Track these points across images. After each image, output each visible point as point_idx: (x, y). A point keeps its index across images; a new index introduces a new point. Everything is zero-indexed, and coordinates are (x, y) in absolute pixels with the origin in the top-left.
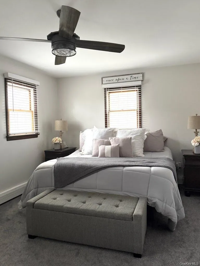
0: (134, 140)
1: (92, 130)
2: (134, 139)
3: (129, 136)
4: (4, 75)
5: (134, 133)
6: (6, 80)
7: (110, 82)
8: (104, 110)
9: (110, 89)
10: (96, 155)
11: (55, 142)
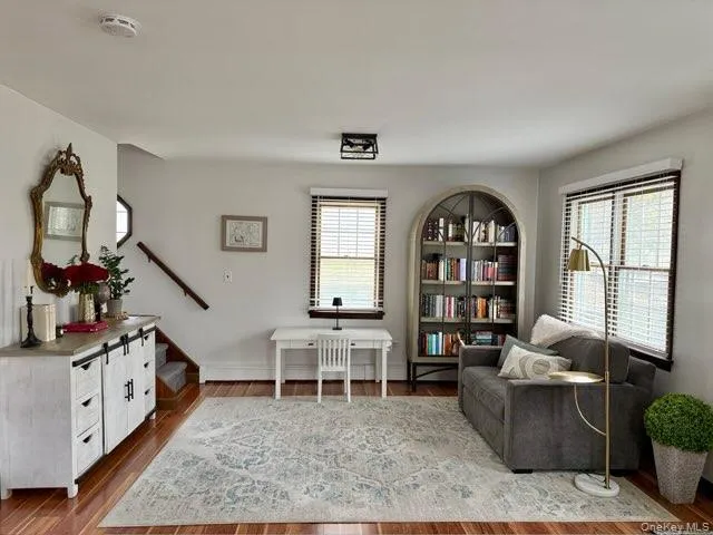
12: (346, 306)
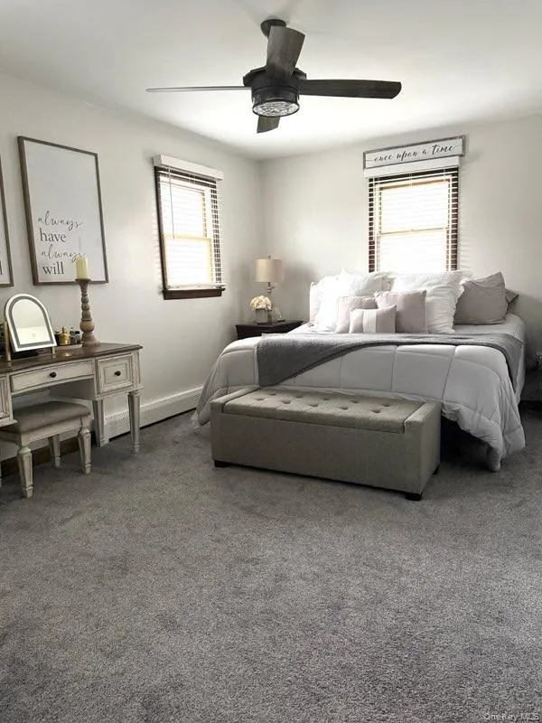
0: (433, 298)
1: (337, 279)
2: (433, 295)
3: (421, 289)
4: (152, 160)
5: (435, 281)
6: (158, 171)
7: (384, 162)
8: (368, 231)
9: (382, 179)
10: (346, 331)
11: (258, 307)
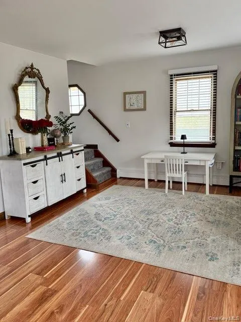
12: (189, 140)
